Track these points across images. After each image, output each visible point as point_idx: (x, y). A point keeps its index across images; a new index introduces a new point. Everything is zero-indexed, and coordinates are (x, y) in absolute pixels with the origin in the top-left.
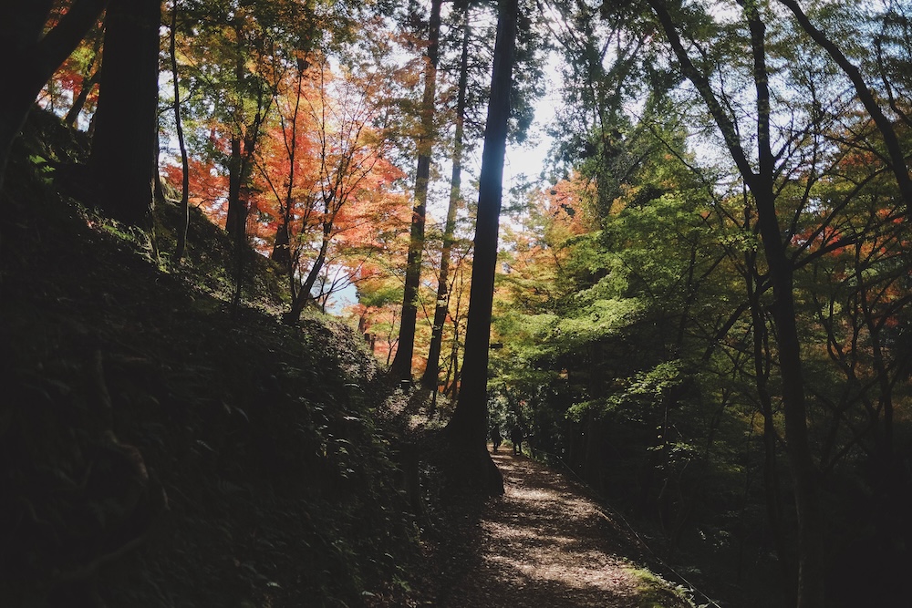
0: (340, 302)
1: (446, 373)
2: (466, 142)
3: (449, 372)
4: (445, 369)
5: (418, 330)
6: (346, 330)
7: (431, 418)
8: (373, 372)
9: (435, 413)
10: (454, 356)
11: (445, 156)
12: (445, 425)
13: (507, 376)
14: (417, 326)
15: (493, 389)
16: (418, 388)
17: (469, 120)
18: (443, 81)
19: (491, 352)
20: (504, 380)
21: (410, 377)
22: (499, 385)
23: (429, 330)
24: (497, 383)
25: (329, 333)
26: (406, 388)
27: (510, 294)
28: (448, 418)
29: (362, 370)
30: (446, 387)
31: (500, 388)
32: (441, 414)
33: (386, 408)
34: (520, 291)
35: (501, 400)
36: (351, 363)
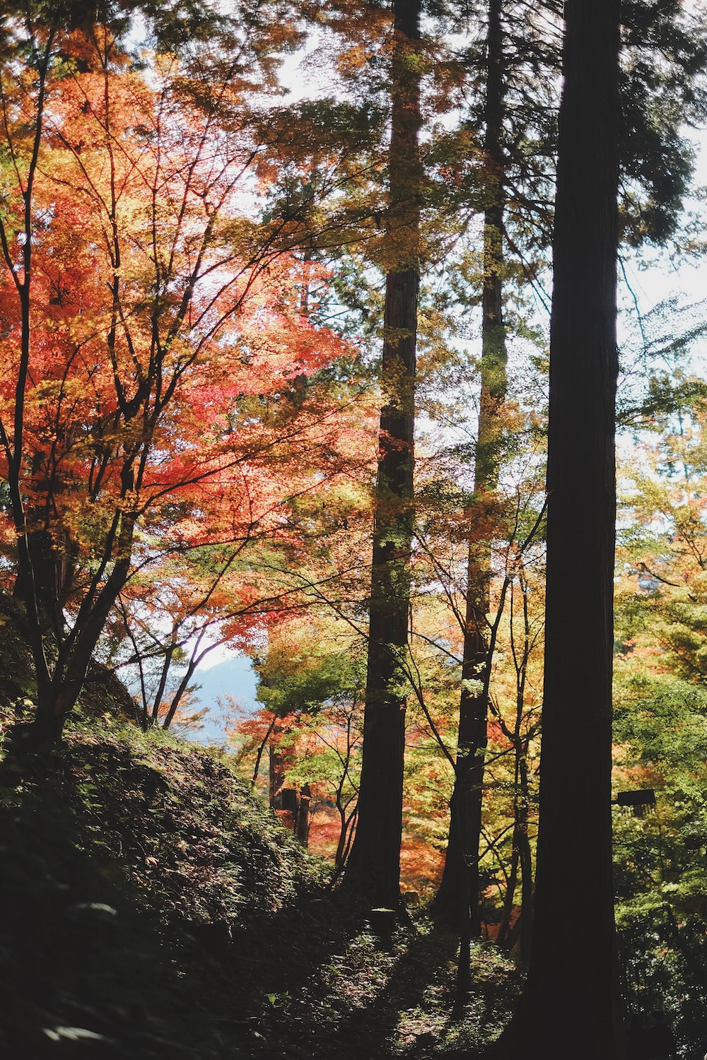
0: (215, 712)
1: (503, 887)
2: (515, 257)
3: (512, 882)
4: (499, 875)
5: (414, 769)
6: (208, 771)
7: (457, 1017)
8: (288, 887)
9: (469, 999)
10: (520, 839)
11: (462, 299)
12: (495, 1035)
13: (672, 887)
14: (409, 758)
15: (638, 926)
16: (422, 930)
17: (520, 200)
18: (442, 105)
19: (623, 819)
20: (666, 896)
21: (397, 900)
22: (653, 913)
23: (446, 770)
24: (648, 906)
25: (155, 781)
26: (383, 929)
27: (666, 656)
28: (509, 1015)
29: (250, 882)
30: (505, 927)
31: (657, 922)
32: (489, 1003)
33: (321, 991)
34: (690, 646)
35: (662, 954)
36: (219, 863)
